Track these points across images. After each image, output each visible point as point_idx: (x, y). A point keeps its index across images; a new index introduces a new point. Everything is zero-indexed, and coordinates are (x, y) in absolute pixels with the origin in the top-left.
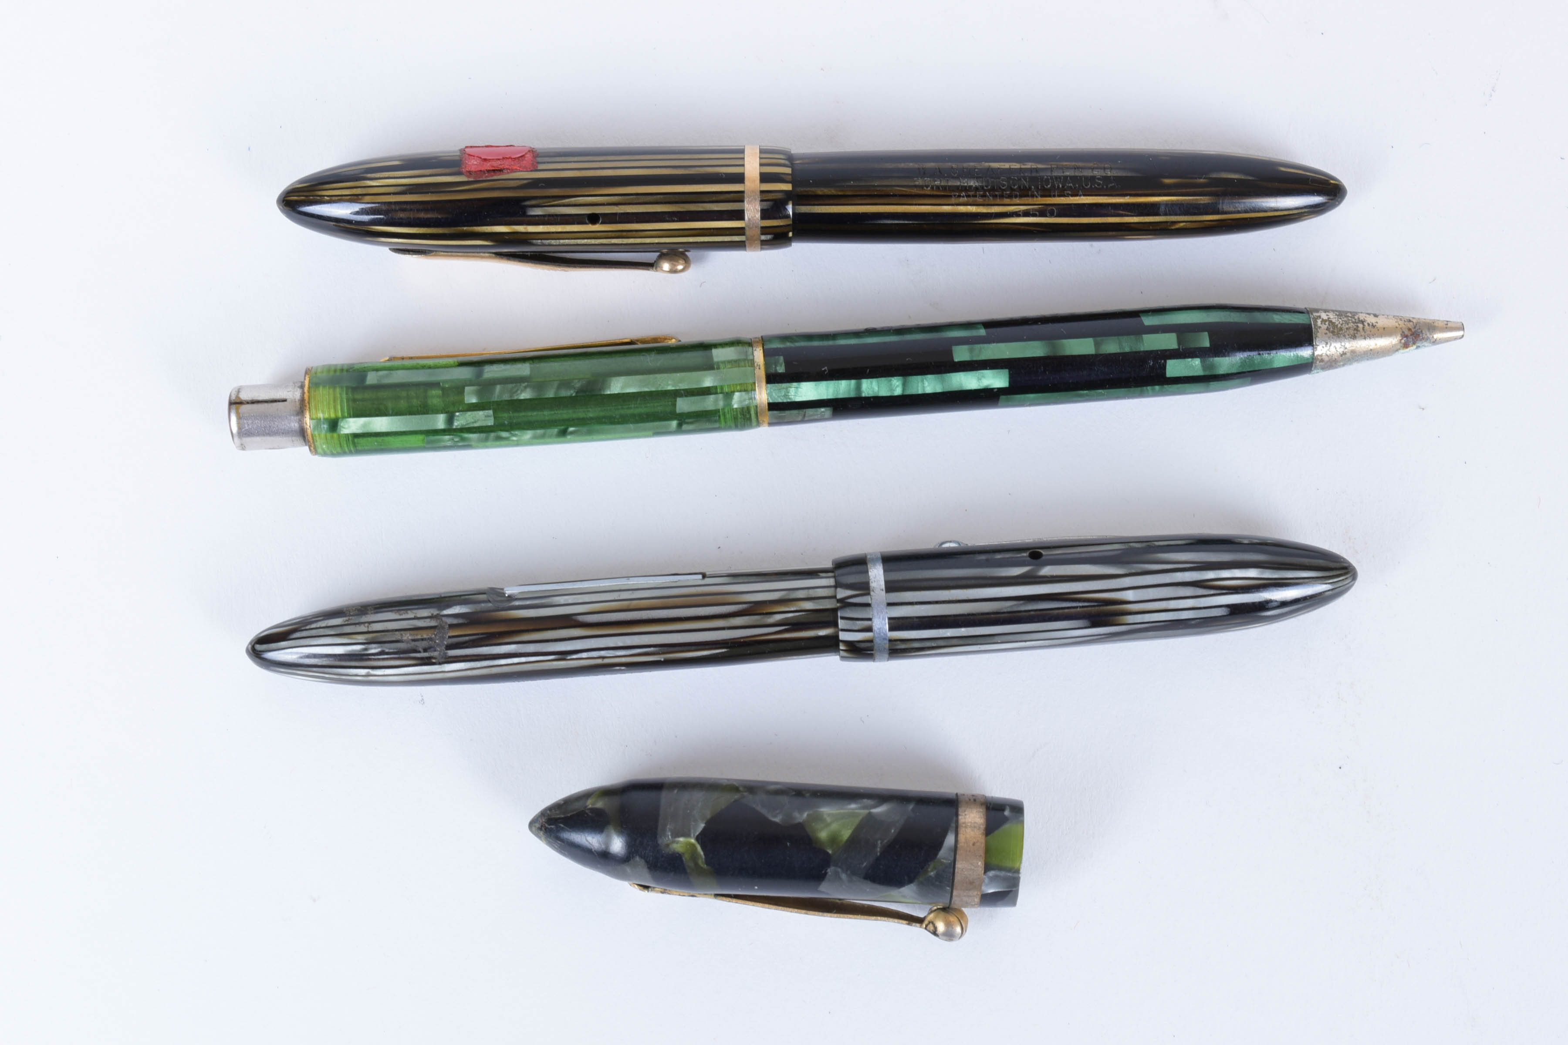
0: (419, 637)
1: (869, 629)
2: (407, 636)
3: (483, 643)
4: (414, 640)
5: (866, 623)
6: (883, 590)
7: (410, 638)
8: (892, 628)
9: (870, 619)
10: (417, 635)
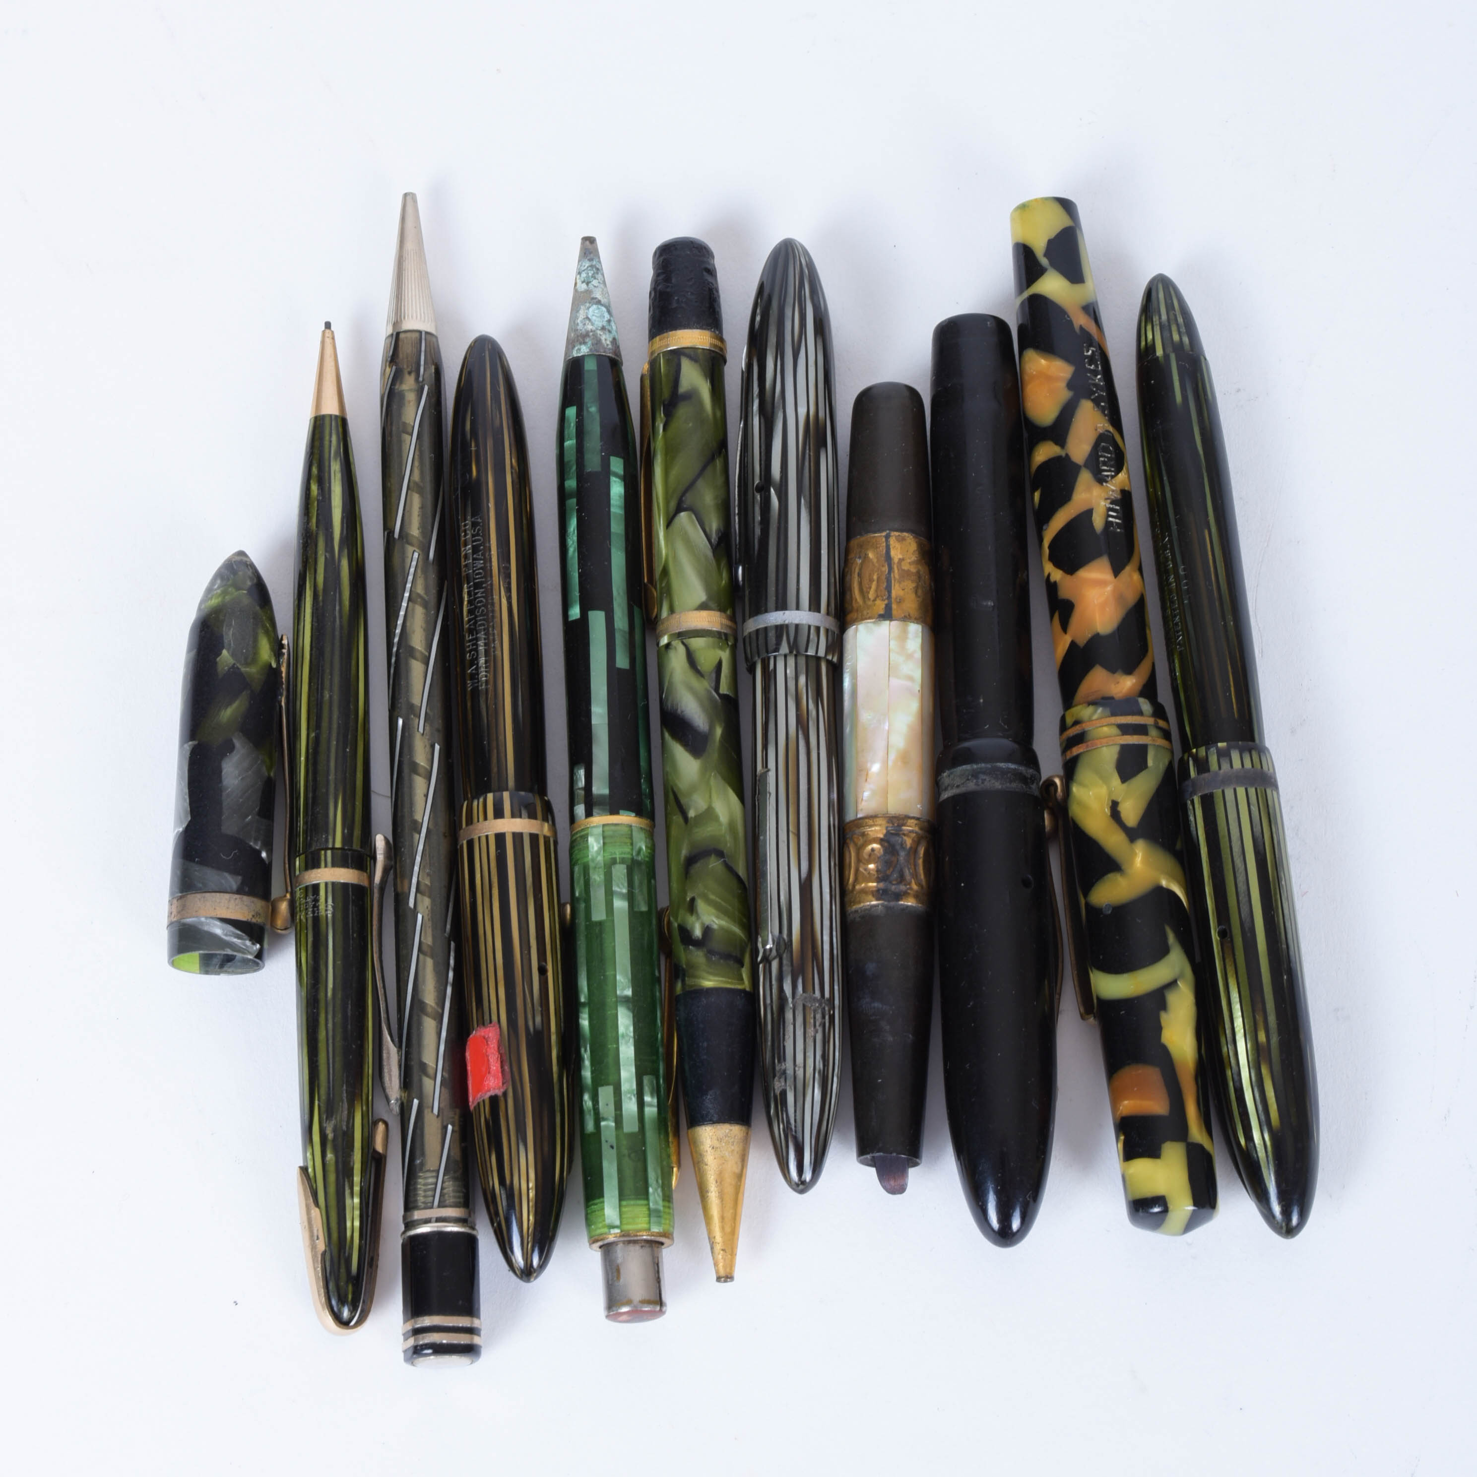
0: (812, 1021)
1: (818, 629)
2: (811, 1031)
3: (821, 964)
4: (815, 1026)
5: (812, 630)
6: (784, 613)
7: (812, 1029)
8: (819, 611)
9: (809, 627)
10: (810, 1023)
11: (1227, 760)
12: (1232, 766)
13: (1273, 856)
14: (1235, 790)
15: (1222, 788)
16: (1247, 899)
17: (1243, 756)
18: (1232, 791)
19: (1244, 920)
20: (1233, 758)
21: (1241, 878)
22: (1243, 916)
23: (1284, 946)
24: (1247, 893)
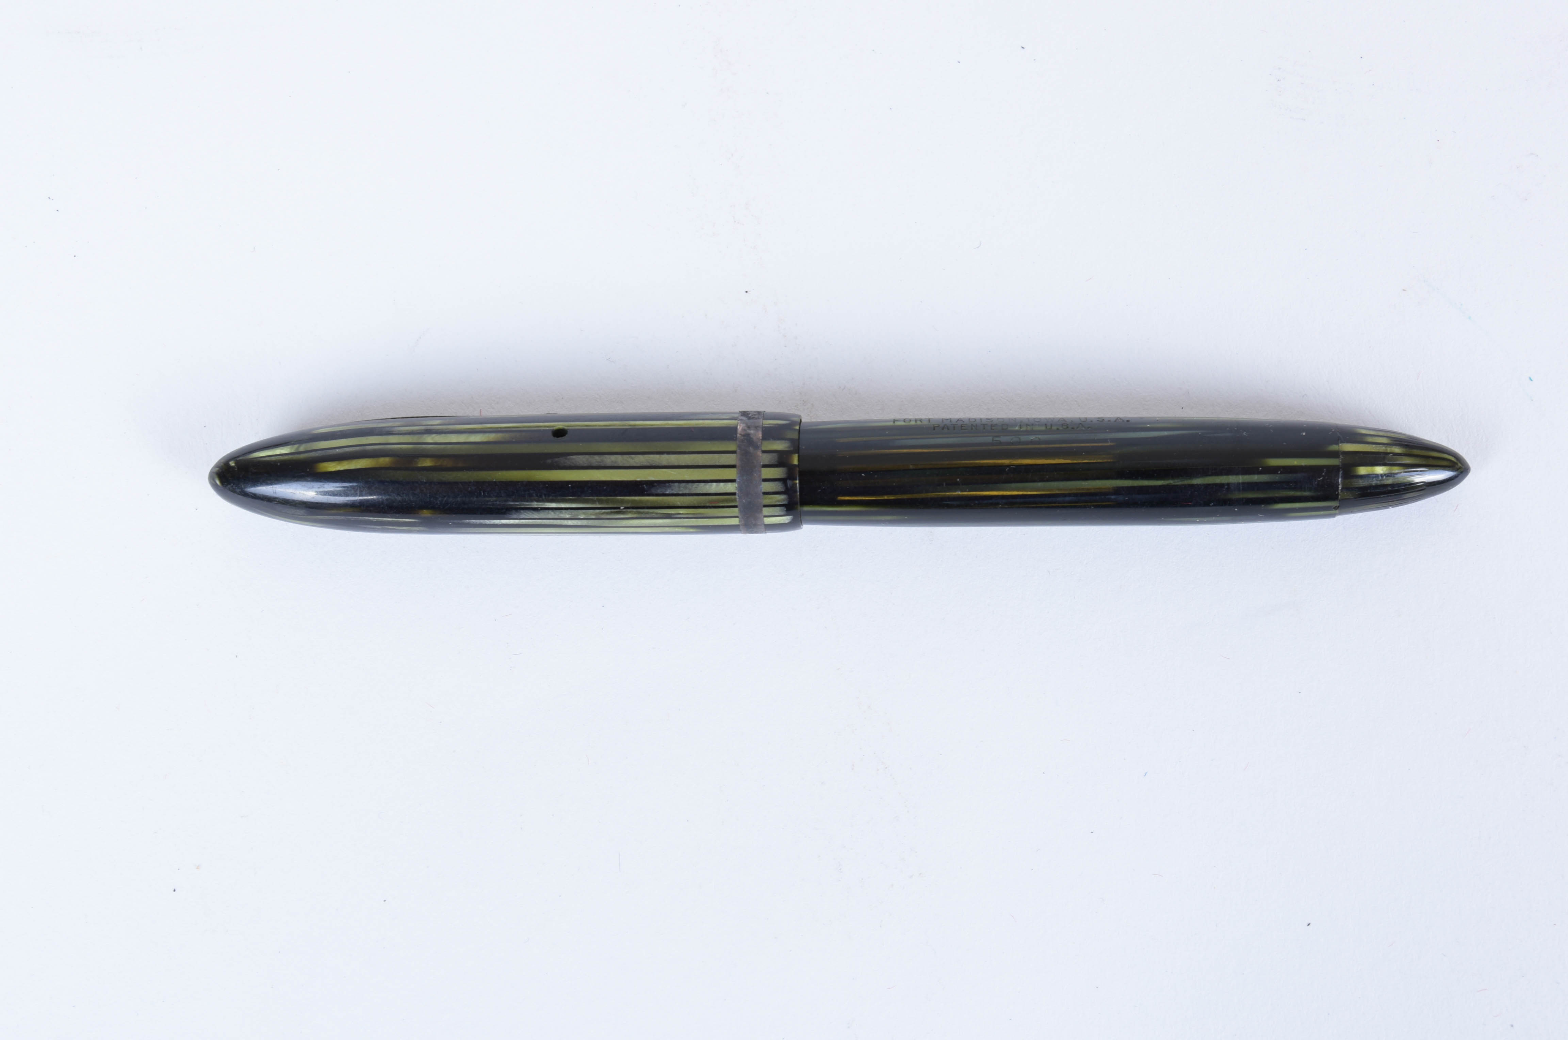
11: (773, 462)
12: (765, 466)
13: (649, 505)
14: (733, 466)
15: (738, 451)
16: (595, 464)
17: (777, 483)
18: (733, 463)
19: (568, 457)
20: (776, 469)
21: (619, 460)
22: (574, 457)
23: (535, 505)
24: (602, 464)
